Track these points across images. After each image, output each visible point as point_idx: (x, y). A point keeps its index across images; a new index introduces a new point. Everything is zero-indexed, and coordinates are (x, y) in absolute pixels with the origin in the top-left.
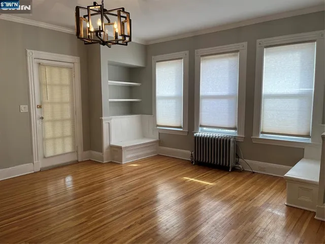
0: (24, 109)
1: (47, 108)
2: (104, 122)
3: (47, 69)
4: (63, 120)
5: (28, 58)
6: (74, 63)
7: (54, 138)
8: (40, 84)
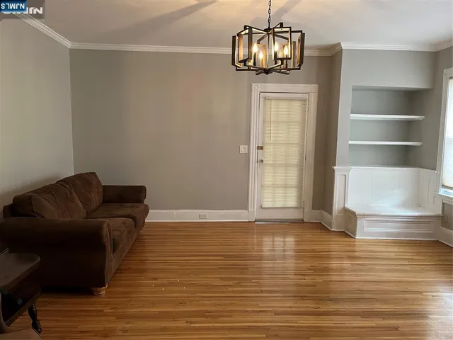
0: (243, 149)
1: (269, 149)
2: (336, 174)
3: (273, 103)
4: (287, 166)
5: (253, 92)
6: (309, 93)
7: (274, 186)
8: (264, 121)
